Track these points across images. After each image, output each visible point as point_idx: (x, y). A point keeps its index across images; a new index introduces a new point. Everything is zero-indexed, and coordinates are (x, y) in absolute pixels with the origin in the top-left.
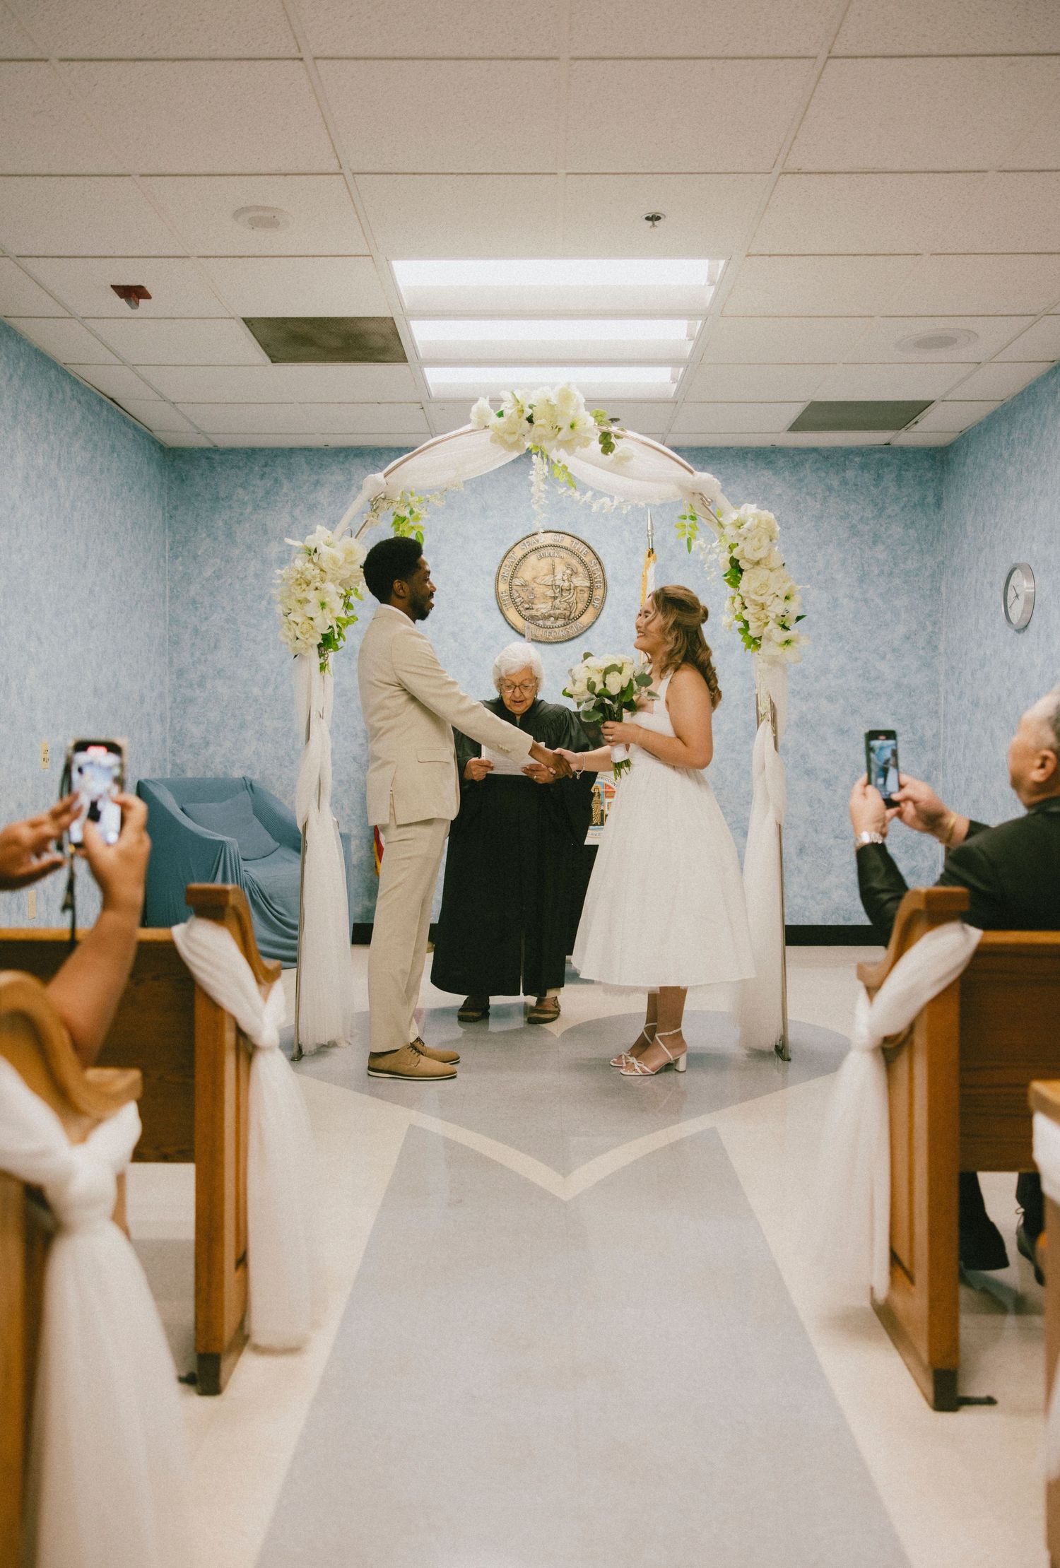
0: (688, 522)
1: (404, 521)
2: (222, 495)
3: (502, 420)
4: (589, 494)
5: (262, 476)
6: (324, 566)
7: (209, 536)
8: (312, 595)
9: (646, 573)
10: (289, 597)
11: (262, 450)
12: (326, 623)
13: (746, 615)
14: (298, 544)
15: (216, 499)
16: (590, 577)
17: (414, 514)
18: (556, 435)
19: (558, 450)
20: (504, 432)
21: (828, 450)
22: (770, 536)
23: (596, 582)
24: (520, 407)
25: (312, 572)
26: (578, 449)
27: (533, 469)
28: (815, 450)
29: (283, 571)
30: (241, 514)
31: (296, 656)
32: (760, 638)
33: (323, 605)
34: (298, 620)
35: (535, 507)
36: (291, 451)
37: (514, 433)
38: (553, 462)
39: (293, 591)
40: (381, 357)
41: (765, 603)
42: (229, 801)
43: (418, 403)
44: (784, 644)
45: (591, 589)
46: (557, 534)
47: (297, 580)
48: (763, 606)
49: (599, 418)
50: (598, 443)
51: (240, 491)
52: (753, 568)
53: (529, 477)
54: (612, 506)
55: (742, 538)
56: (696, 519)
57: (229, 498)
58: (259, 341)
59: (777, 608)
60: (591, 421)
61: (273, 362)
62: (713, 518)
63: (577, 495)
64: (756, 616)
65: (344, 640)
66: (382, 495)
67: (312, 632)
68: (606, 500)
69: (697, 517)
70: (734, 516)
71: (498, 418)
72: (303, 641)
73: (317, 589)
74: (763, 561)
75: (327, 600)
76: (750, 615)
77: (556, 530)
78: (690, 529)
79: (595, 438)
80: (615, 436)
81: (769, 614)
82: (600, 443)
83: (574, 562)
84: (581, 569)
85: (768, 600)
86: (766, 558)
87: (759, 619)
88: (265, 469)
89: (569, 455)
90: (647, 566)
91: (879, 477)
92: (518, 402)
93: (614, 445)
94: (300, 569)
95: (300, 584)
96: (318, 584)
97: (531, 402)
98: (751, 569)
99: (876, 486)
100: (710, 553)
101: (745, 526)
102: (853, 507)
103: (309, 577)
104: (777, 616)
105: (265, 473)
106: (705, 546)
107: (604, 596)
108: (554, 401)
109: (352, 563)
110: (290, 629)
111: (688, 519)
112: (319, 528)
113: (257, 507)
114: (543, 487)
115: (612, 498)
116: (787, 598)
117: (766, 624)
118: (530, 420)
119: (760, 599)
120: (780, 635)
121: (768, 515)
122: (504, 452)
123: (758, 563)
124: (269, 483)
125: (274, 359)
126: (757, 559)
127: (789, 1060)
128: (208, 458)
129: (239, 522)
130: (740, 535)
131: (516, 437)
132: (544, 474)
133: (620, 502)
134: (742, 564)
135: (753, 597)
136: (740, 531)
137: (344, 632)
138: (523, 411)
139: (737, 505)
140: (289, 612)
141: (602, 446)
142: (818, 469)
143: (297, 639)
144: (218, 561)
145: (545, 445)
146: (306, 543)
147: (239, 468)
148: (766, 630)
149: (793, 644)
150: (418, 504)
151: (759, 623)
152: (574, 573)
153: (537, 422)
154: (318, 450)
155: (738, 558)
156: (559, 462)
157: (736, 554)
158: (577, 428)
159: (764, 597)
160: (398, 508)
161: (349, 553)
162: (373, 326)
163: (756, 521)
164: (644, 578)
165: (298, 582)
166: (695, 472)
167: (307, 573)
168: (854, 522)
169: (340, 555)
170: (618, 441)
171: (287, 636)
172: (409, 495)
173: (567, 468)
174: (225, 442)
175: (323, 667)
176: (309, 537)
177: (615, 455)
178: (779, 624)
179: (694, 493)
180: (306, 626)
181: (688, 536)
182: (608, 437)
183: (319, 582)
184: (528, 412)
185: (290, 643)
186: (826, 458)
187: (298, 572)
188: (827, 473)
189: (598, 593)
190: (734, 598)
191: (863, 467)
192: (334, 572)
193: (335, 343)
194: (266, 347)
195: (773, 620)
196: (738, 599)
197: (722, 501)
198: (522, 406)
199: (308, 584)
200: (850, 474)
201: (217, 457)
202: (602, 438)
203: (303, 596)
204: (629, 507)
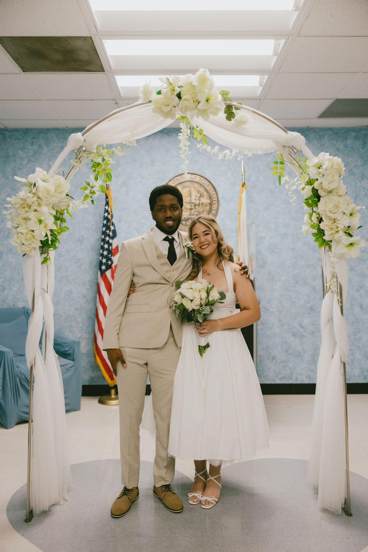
0: (279, 166)
1: (99, 165)
2: (11, 154)
3: (160, 96)
4: (217, 148)
5: (32, 144)
6: (40, 195)
7: (3, 176)
8: (32, 215)
9: (241, 196)
10: (17, 216)
11: (32, 129)
12: (41, 234)
13: (322, 226)
14: (23, 180)
15: (7, 156)
16: (210, 198)
17: (105, 162)
18: (197, 106)
19: (197, 117)
20: (162, 105)
21: (337, 129)
22: (339, 174)
23: (214, 201)
24: (172, 87)
25: (32, 199)
26: (211, 116)
27: (181, 132)
28: (330, 129)
29: (12, 199)
30: (21, 164)
31: (24, 255)
32: (331, 241)
33: (40, 221)
34: (24, 231)
35: (182, 156)
36: (47, 131)
37: (169, 105)
38: (193, 128)
39: (19, 212)
40: (88, 68)
41: (337, 218)
42: (14, 322)
43: (114, 100)
44: (349, 246)
45: (211, 204)
46: (192, 175)
47: (22, 205)
48: (334, 221)
49: (225, 96)
50: (223, 112)
51: (20, 152)
52: (327, 195)
53: (178, 137)
54: (231, 155)
55: (322, 175)
56: (284, 164)
57: (14, 155)
58: (11, 56)
59: (344, 222)
60: (220, 97)
61: (24, 71)
62: (295, 162)
63: (209, 148)
64: (330, 227)
65: (59, 243)
66: (84, 149)
67: (33, 240)
68: (227, 151)
69: (285, 162)
70: (315, 160)
71: (157, 95)
72: (26, 245)
73: (36, 211)
74: (335, 191)
75: (42, 218)
76: (326, 226)
77: (192, 172)
78: (280, 170)
79: (222, 108)
80: (235, 107)
81: (339, 225)
82: (225, 113)
83: (202, 190)
84: (205, 194)
85: (338, 216)
86: (336, 188)
87: (331, 229)
88: (34, 140)
89: (205, 120)
90: (242, 192)
91: (365, 143)
92: (171, 84)
93: (234, 114)
94: (23, 198)
95: (24, 208)
96: (35, 208)
97: (180, 84)
98: (326, 196)
99: (363, 148)
100: (292, 185)
101: (324, 167)
102: (350, 159)
103: (30, 203)
104: (344, 227)
105: (33, 142)
106: (288, 181)
107: (218, 208)
108: (195, 83)
109: (61, 193)
110: (18, 238)
111: (279, 163)
112: (38, 169)
113: (29, 161)
114: (188, 143)
115: (231, 151)
116: (351, 215)
117: (337, 232)
118: (179, 96)
119: (333, 216)
120: (347, 240)
121: (338, 160)
122: (162, 118)
123: (330, 192)
124: (36, 147)
125: (25, 70)
126: (332, 189)
127: (351, 515)
128: (2, 134)
129: (20, 169)
130: (319, 173)
131: (169, 108)
132: (188, 135)
133: (236, 153)
134: (320, 192)
135: (329, 214)
136: (320, 170)
137: (59, 237)
138: (174, 90)
139: (316, 154)
140: (18, 226)
141: (226, 115)
142: (332, 139)
143: (23, 244)
144: (9, 190)
145: (188, 115)
146: (28, 179)
147: (20, 140)
148: (336, 236)
149: (355, 245)
150: (107, 154)
151: (332, 232)
152: (202, 196)
153: (183, 97)
154: (63, 129)
155: (317, 189)
156: (197, 127)
157: (316, 185)
158: (209, 101)
159: (336, 214)
160: (94, 157)
161: (58, 186)
162: (79, 44)
163: (331, 164)
164: (240, 198)
165: (23, 206)
166: (288, 132)
167: (27, 200)
168: (351, 168)
169: (52, 188)
170: (238, 111)
171: (17, 242)
172: (101, 148)
173: (202, 131)
174: (11, 125)
175: (45, 260)
176: (31, 176)
177: (236, 121)
178: (346, 233)
179: (284, 146)
180: (29, 236)
181: (279, 174)
182: (231, 108)
183: (36, 206)
184: (178, 90)
185: (19, 247)
186: (336, 133)
187: (22, 199)
188: (337, 141)
189: (215, 207)
190: (311, 215)
191: (356, 138)
192: (47, 199)
193: (59, 57)
194: (16, 60)
195: (342, 229)
196: (314, 216)
197: (307, 151)
198: (173, 87)
199: (30, 207)
200: (349, 142)
201: (7, 133)
202: (227, 109)
203: (26, 215)
204: (242, 156)
